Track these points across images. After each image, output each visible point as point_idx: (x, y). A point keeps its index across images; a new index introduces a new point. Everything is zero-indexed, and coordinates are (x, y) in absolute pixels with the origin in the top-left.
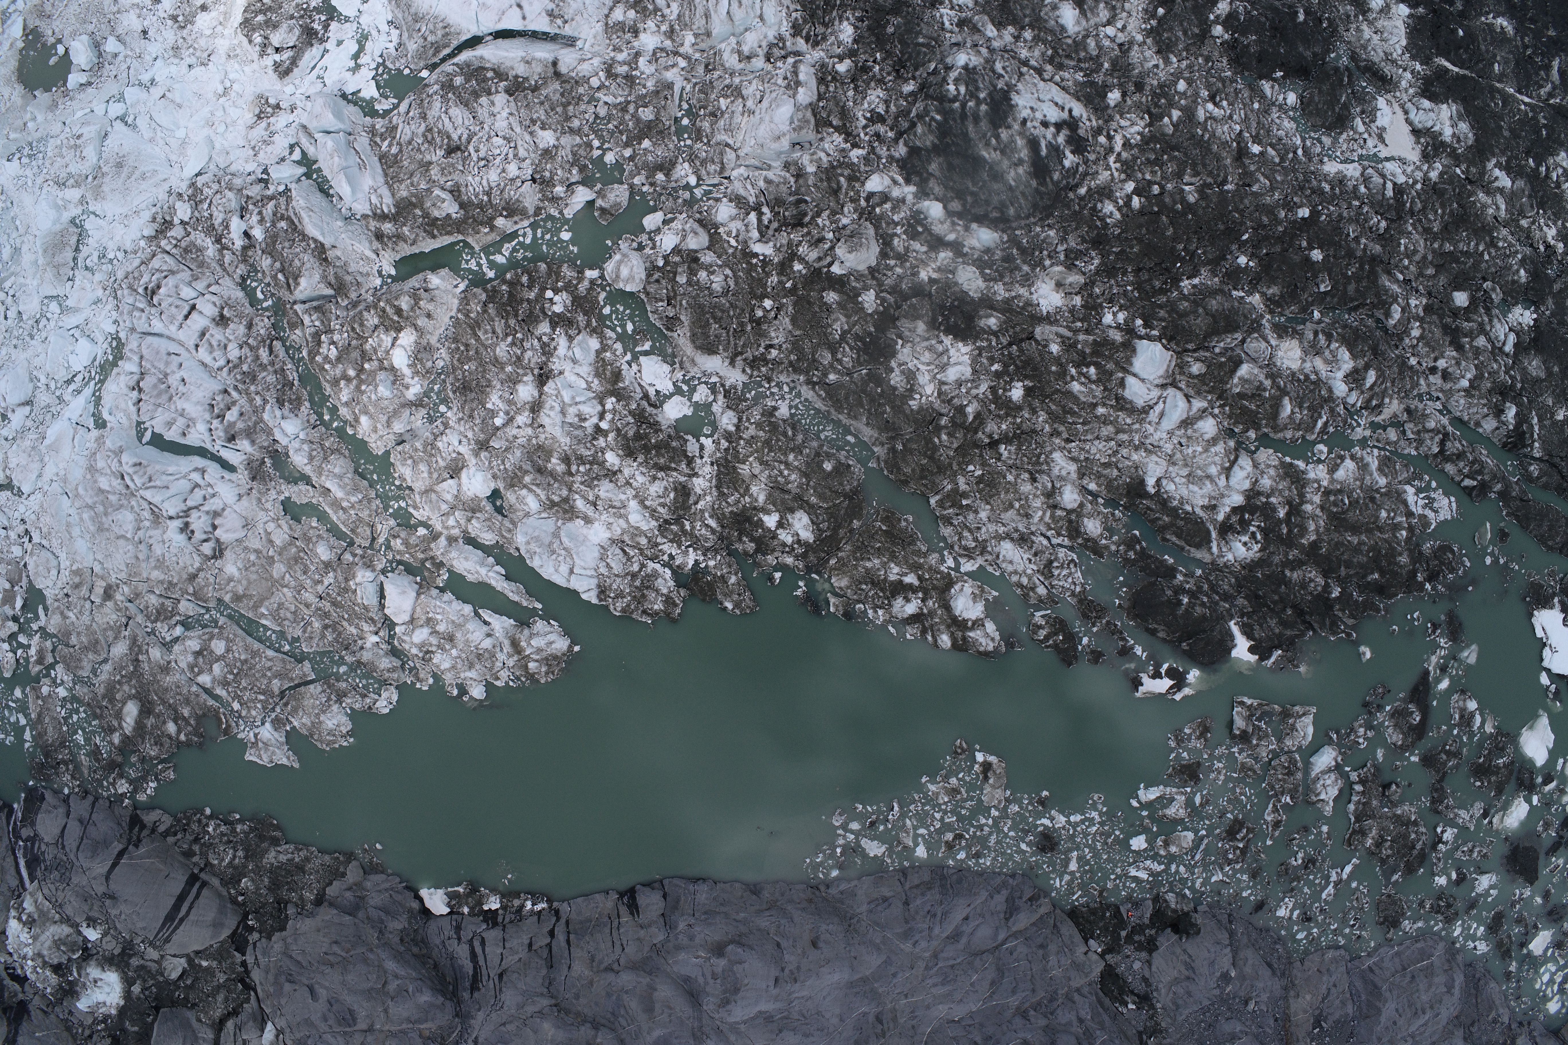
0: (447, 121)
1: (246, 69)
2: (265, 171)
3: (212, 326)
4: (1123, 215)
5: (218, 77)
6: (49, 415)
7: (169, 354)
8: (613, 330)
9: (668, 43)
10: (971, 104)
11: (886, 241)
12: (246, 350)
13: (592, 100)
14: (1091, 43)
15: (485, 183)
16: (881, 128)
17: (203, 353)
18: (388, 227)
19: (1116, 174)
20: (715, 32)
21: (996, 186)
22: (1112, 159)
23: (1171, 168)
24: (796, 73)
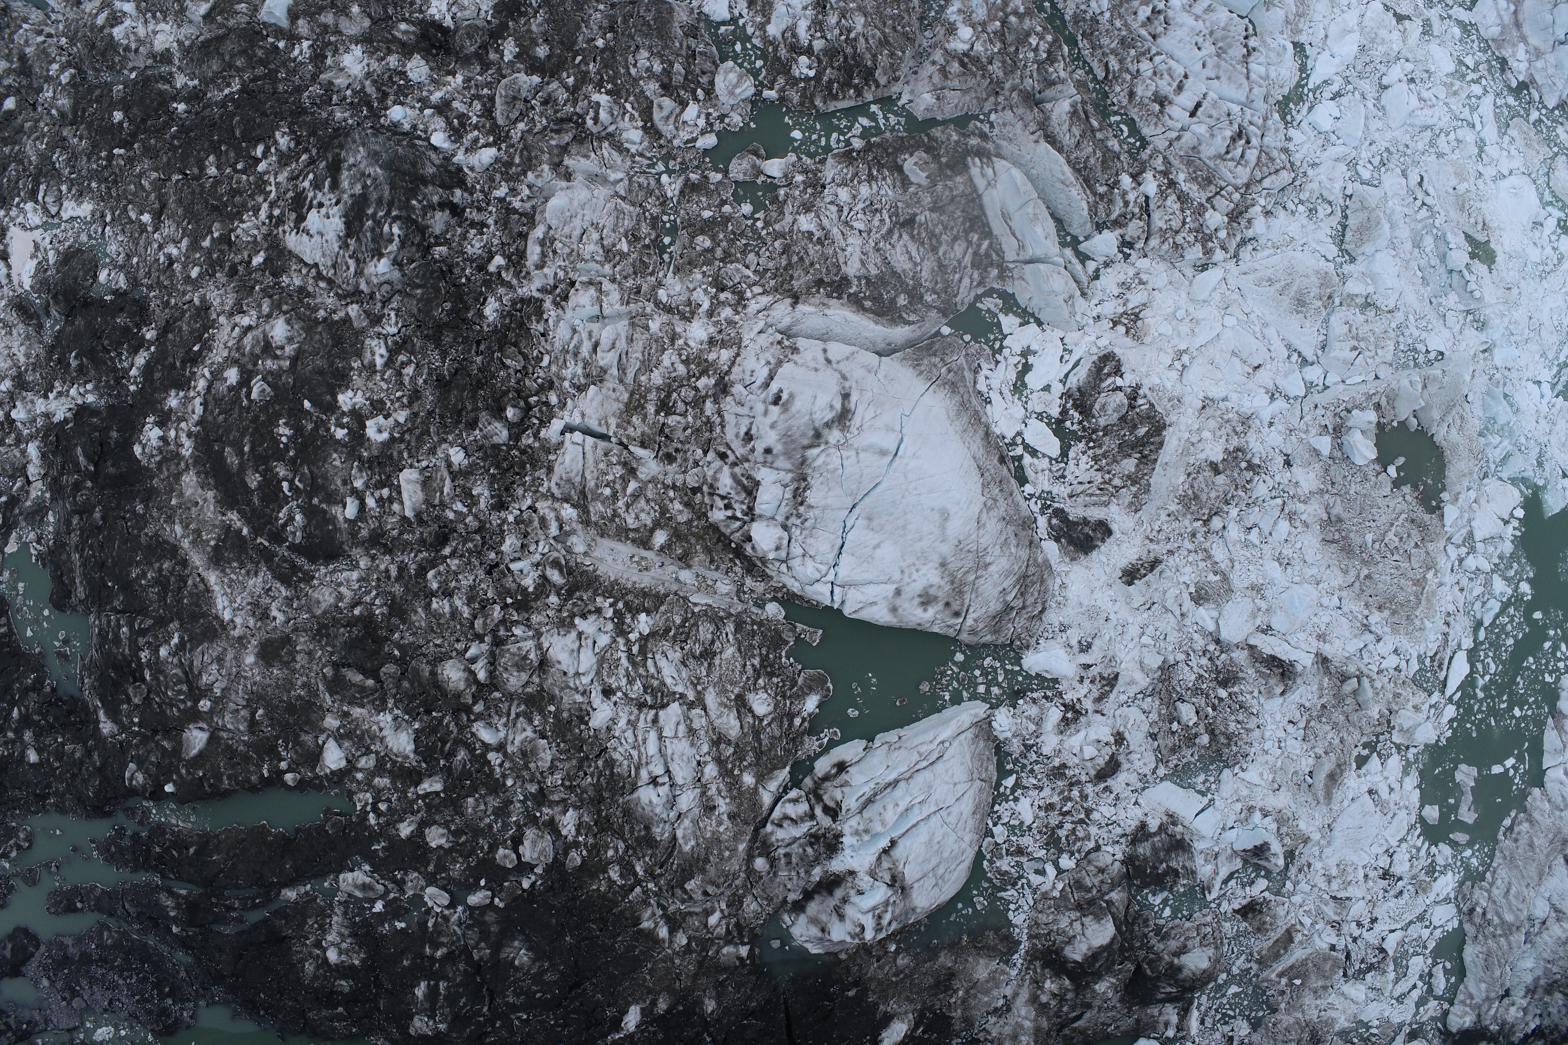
0: (914, 253)
1: (1157, 381)
2: (1127, 256)
3: (1171, 96)
4: (274, 136)
5: (1190, 375)
6: (1359, 68)
7: (1218, 78)
8: (754, 46)
9: (678, 330)
10: (381, 214)
11: (488, 112)
12: (1133, 68)
13: (761, 273)
14: (266, 309)
15: (874, 186)
16: (475, 216)
17: (1180, 70)
18: (974, 141)
19: (272, 179)
20: (626, 322)
21: (377, 148)
22: (273, 195)
23: (223, 189)
24: (543, 255)
